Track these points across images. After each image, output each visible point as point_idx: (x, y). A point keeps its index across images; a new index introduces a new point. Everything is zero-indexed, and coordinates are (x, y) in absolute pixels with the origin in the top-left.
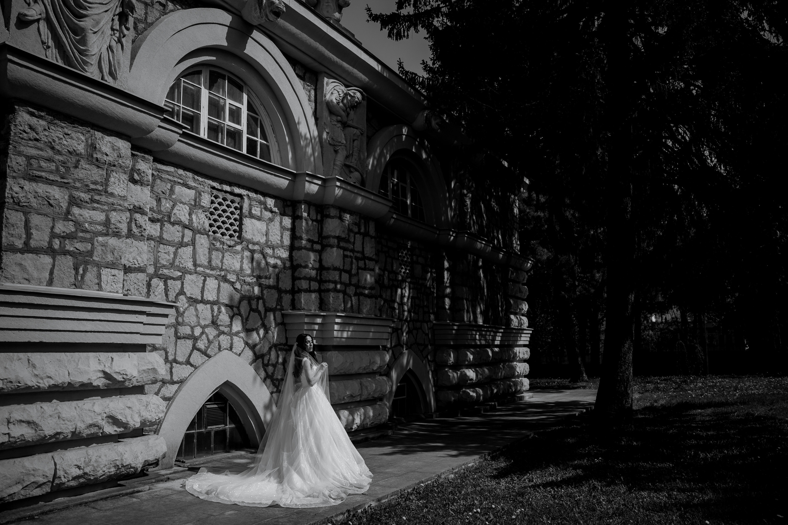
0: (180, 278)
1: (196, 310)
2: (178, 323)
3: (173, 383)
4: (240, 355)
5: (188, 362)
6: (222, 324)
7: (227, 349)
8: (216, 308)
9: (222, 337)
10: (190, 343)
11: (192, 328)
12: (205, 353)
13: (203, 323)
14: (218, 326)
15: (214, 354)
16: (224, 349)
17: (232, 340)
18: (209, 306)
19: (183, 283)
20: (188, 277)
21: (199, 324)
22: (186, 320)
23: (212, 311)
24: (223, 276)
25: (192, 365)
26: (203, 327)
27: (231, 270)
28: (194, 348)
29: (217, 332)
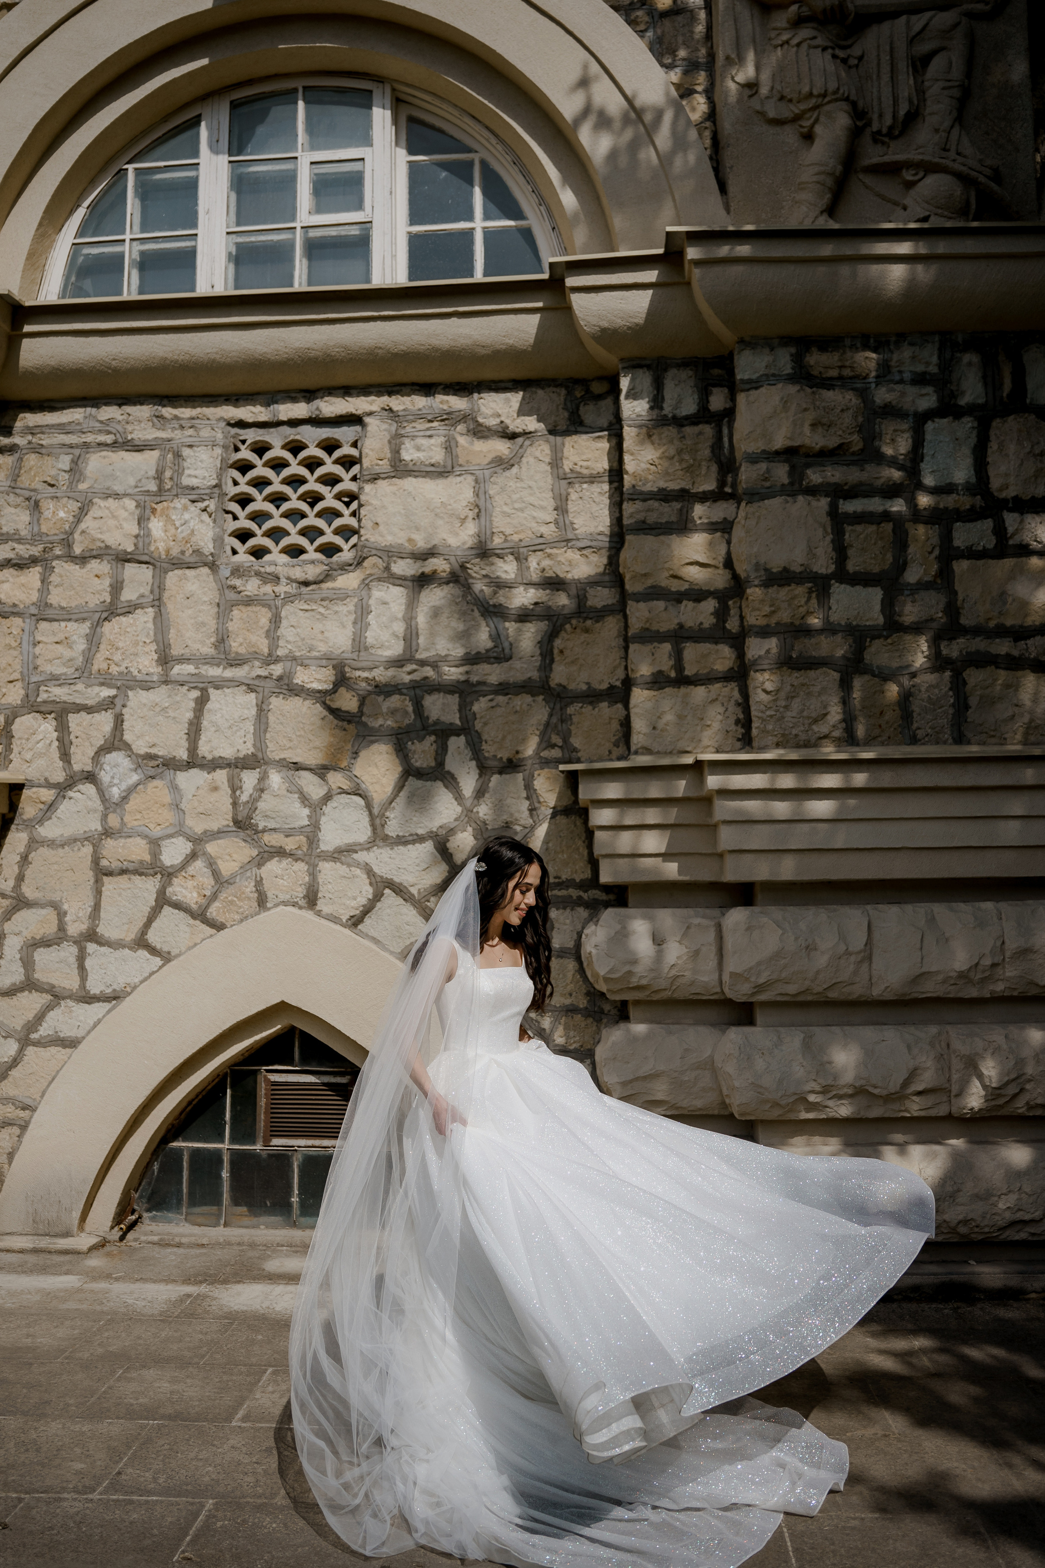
0: (108, 704)
1: (174, 788)
2: (108, 833)
3: (89, 999)
4: (356, 922)
5: (141, 943)
6: (271, 825)
7: (295, 904)
8: (249, 779)
9: (274, 867)
10: (148, 887)
11: (155, 844)
12: (200, 915)
13: (198, 827)
14: (257, 832)
15: (237, 917)
16: (276, 905)
17: (313, 874)
18: (221, 775)
19: (119, 720)
20: (137, 699)
21: (180, 831)
22: (131, 820)
23: (235, 787)
24: (280, 679)
25: (153, 951)
26: (198, 841)
27: (315, 654)
28: (162, 901)
29: (255, 852)
